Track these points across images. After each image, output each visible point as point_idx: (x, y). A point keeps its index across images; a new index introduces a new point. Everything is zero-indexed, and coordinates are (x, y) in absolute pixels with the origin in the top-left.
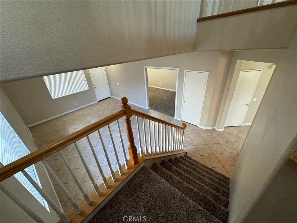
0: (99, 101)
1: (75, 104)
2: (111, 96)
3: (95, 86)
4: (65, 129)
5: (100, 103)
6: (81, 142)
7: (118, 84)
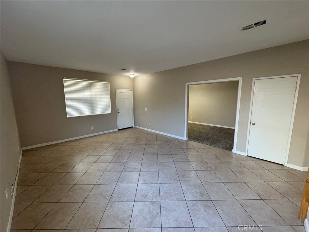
0: (119, 130)
1: (92, 128)
2: (134, 125)
3: (119, 111)
4: (70, 155)
5: (121, 131)
6: (91, 176)
7: (146, 109)
